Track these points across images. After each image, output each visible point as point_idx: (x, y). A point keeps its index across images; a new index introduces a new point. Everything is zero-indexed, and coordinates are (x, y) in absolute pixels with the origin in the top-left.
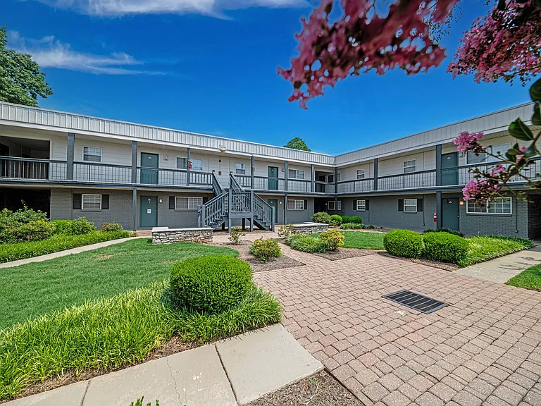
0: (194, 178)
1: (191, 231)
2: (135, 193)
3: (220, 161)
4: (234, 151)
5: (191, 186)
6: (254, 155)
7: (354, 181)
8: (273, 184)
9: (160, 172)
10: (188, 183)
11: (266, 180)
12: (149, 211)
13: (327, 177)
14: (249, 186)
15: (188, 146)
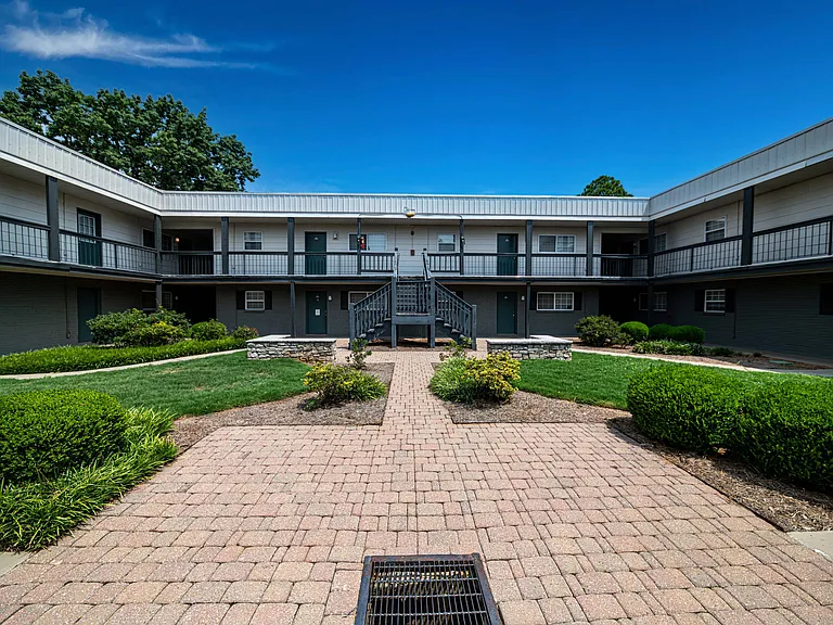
0: (367, 264)
1: (299, 343)
2: (292, 287)
3: (412, 233)
4: (428, 214)
5: (363, 275)
6: (464, 217)
7: (692, 247)
8: (507, 263)
9: (328, 257)
10: (360, 271)
11: (495, 258)
12: (318, 312)
13: (637, 244)
14: (456, 271)
15: (357, 216)
